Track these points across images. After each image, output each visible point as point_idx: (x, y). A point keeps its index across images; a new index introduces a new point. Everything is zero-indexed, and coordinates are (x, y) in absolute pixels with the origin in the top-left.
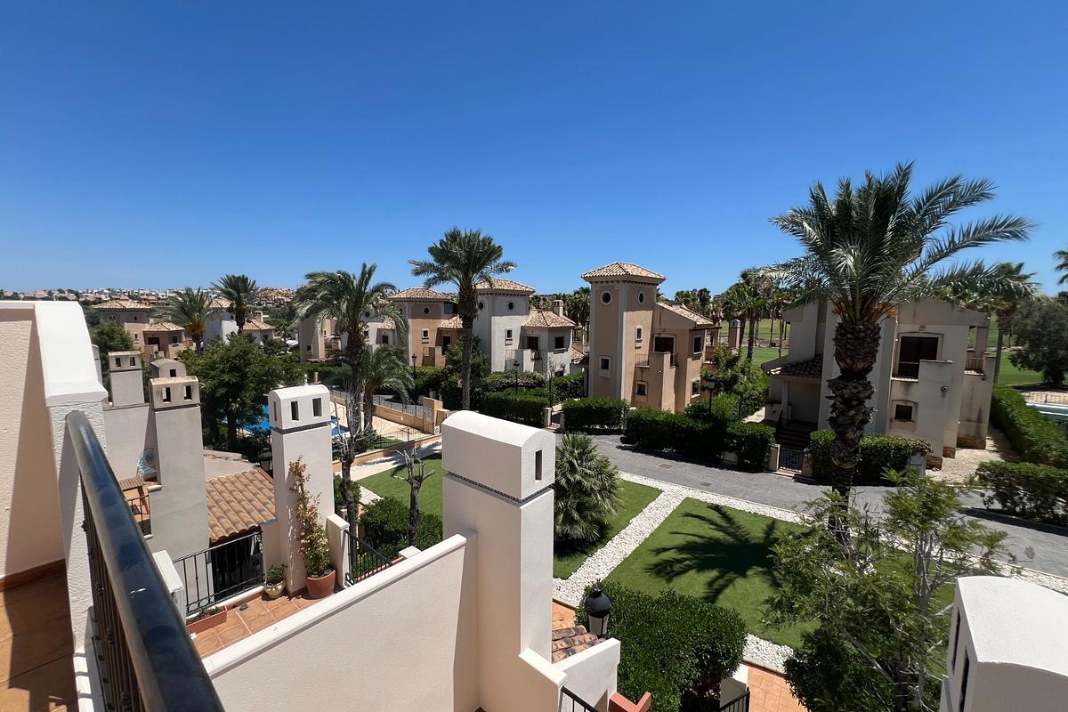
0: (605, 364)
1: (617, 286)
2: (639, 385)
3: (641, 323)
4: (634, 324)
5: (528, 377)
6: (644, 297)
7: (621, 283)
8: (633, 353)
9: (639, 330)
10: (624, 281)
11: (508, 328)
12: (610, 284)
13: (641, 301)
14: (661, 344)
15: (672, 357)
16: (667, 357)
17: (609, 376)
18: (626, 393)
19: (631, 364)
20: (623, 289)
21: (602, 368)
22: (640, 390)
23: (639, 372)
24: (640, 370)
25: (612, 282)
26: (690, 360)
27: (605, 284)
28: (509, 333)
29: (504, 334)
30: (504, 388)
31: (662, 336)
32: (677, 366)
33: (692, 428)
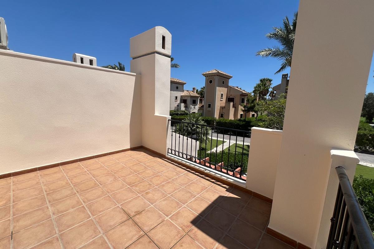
0: (209, 106)
1: (215, 77)
2: (221, 114)
3: (223, 92)
4: (220, 92)
5: (182, 111)
6: (224, 82)
7: (216, 76)
8: (219, 103)
9: (222, 94)
10: (217, 75)
11: (176, 96)
12: (212, 77)
13: (223, 84)
14: (230, 100)
15: (233, 104)
16: (232, 104)
17: (211, 110)
18: (217, 116)
19: (219, 106)
20: (217, 78)
21: (208, 107)
22: (221, 115)
23: (221, 109)
24: (222, 108)
25: (213, 76)
26: (240, 106)
27: (210, 77)
28: (176, 97)
29: (175, 98)
30: (174, 115)
31: (230, 97)
32: (235, 108)
33: (239, 124)
